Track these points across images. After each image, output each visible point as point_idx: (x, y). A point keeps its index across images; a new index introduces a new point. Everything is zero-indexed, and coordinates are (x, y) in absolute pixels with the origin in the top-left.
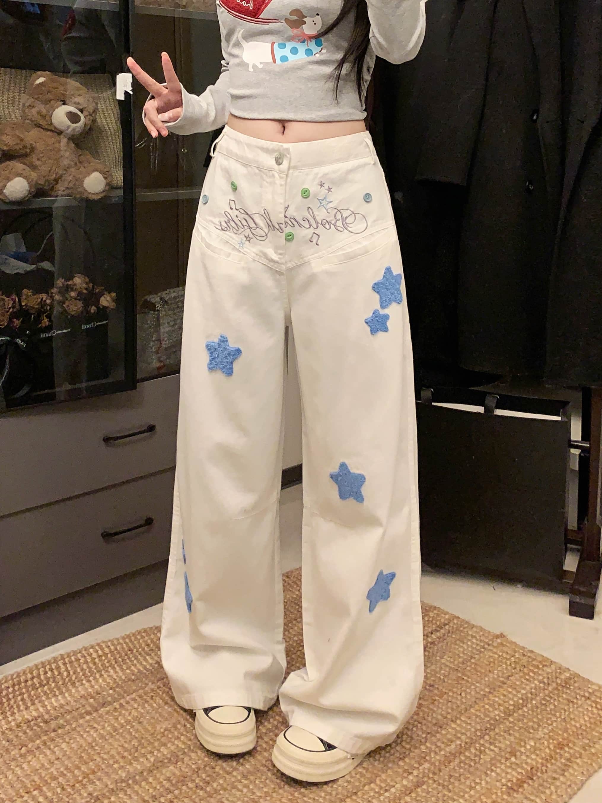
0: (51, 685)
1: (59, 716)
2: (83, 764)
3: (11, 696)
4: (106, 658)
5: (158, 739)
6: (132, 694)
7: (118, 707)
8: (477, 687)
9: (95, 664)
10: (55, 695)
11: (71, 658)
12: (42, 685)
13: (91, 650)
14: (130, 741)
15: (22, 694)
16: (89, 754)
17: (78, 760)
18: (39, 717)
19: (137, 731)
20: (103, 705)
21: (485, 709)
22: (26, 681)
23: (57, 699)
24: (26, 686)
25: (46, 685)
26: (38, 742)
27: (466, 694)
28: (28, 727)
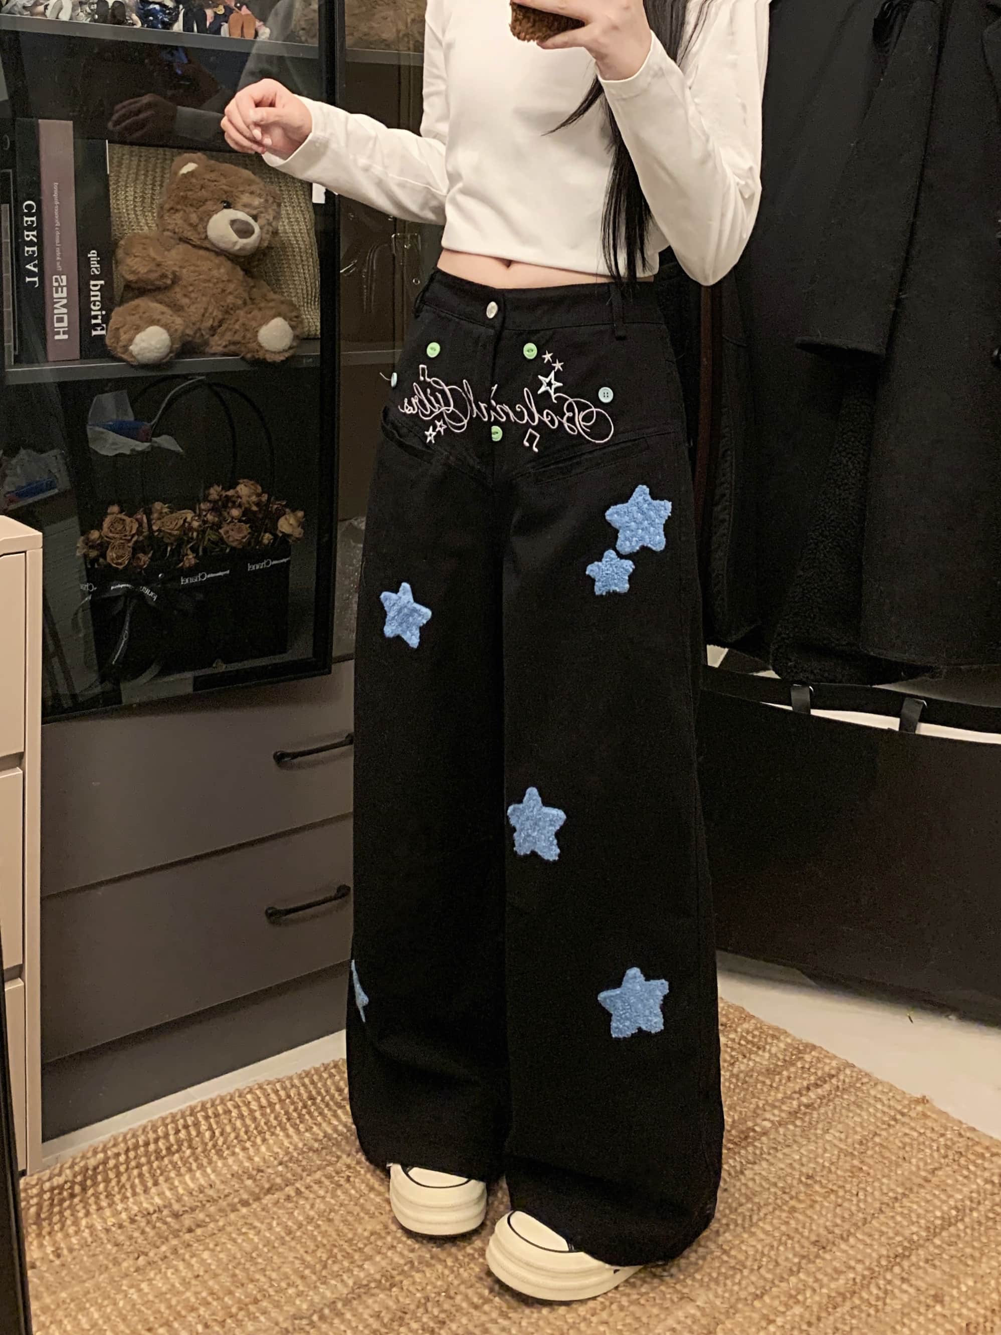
0: (184, 1152)
1: (197, 1206)
2: (238, 1287)
3: (122, 1168)
4: (273, 1111)
5: (360, 1249)
6: (315, 1172)
7: (292, 1193)
8: (882, 1184)
9: (254, 1119)
10: (190, 1170)
11: (216, 1109)
12: (170, 1152)
13: (249, 1097)
14: (314, 1251)
15: (139, 1166)
16: (245, 1270)
17: (229, 1279)
18: (165, 1207)
19: (324, 1234)
20: (269, 1191)
21: (896, 1223)
22: (147, 1144)
23: (195, 1175)
24: (147, 1155)
25: (178, 1151)
26: (164, 1248)
27: (866, 1196)
28: (148, 1222)
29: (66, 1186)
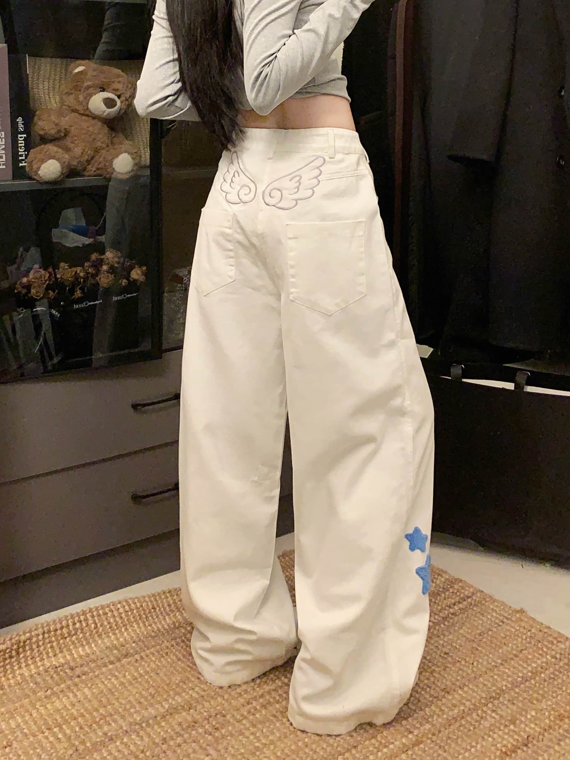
0: (78, 635)
1: (84, 664)
3: (41, 643)
4: (132, 614)
5: (173, 689)
7: (138, 658)
9: (121, 618)
10: (82, 645)
11: (99, 612)
12: (70, 635)
14: (148, 689)
15: (51, 642)
18: (66, 664)
20: (126, 656)
22: (56, 630)
23: (84, 648)
24: (55, 635)
25: (74, 635)
26: (63, 685)
28: (55, 672)
29: (7, 651)
